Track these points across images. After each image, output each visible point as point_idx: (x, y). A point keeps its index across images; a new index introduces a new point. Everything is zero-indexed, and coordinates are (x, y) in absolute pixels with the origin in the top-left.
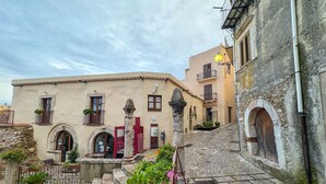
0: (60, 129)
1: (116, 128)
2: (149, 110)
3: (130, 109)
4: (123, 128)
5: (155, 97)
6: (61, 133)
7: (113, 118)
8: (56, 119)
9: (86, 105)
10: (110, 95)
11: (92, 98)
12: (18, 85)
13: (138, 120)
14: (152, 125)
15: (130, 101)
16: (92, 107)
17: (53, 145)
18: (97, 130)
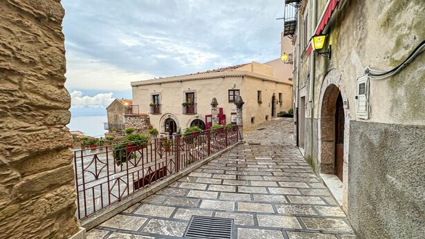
0: (167, 117)
1: (206, 116)
2: (230, 101)
3: (214, 104)
4: (211, 116)
5: (234, 91)
6: (167, 120)
7: (203, 110)
8: (164, 110)
9: (183, 100)
10: (200, 91)
11: (187, 94)
12: (136, 86)
13: (221, 110)
14: (232, 114)
15: (215, 99)
16: (187, 100)
17: (163, 128)
18: (192, 118)
